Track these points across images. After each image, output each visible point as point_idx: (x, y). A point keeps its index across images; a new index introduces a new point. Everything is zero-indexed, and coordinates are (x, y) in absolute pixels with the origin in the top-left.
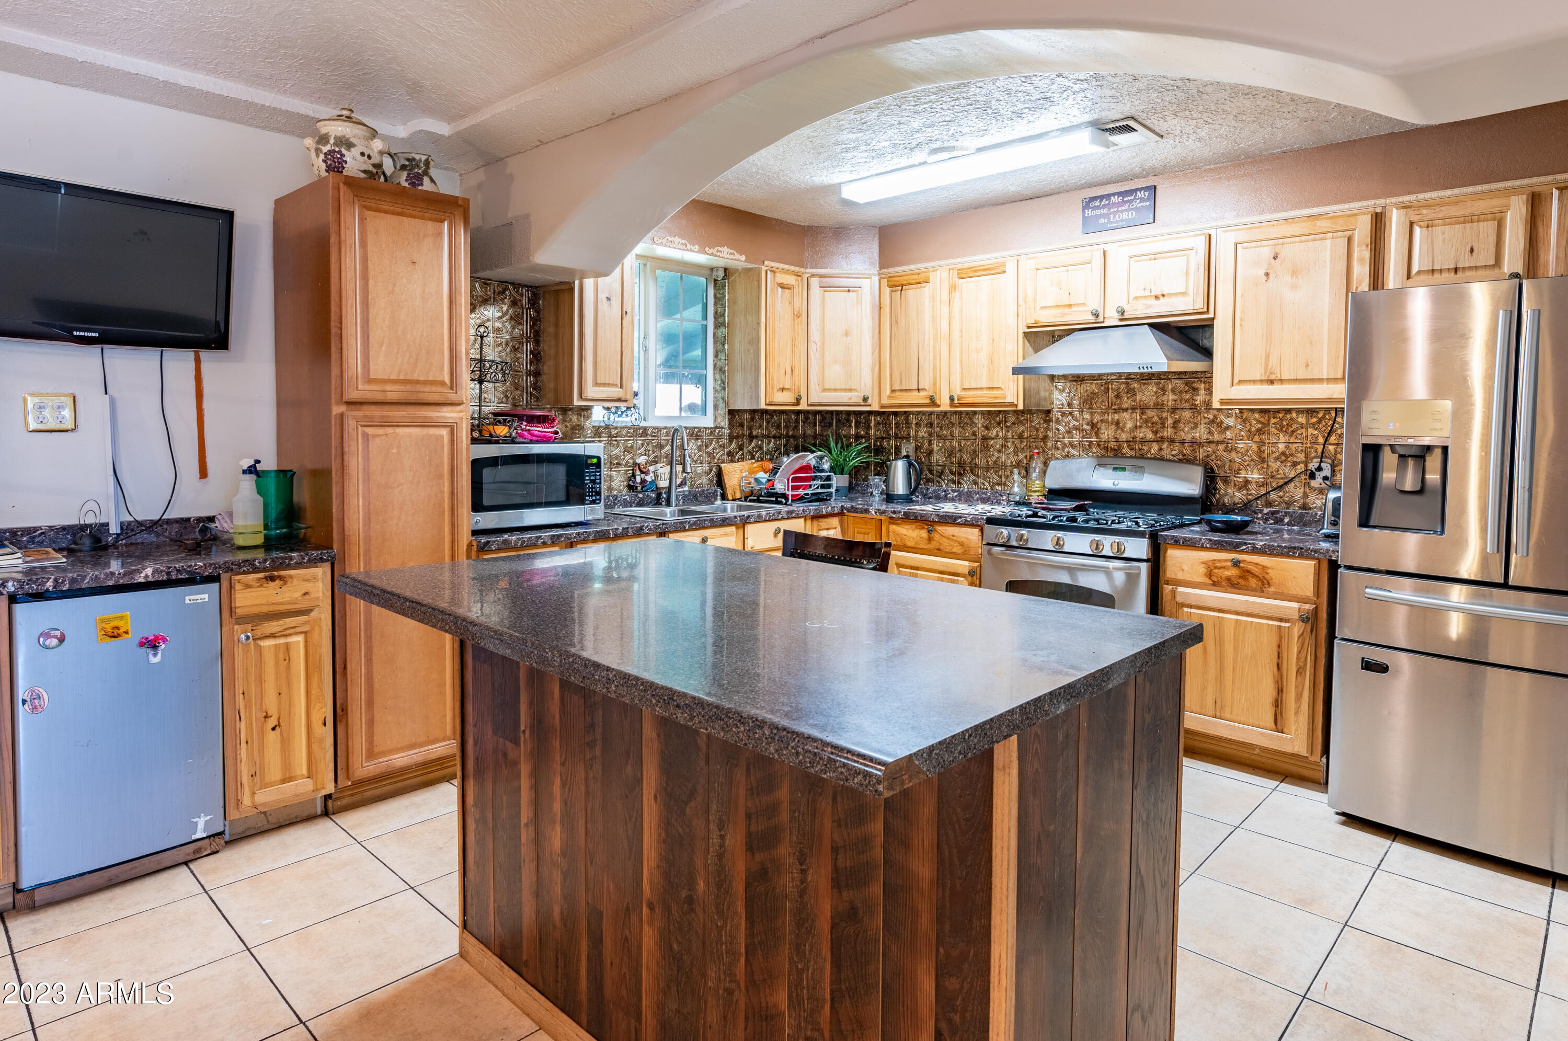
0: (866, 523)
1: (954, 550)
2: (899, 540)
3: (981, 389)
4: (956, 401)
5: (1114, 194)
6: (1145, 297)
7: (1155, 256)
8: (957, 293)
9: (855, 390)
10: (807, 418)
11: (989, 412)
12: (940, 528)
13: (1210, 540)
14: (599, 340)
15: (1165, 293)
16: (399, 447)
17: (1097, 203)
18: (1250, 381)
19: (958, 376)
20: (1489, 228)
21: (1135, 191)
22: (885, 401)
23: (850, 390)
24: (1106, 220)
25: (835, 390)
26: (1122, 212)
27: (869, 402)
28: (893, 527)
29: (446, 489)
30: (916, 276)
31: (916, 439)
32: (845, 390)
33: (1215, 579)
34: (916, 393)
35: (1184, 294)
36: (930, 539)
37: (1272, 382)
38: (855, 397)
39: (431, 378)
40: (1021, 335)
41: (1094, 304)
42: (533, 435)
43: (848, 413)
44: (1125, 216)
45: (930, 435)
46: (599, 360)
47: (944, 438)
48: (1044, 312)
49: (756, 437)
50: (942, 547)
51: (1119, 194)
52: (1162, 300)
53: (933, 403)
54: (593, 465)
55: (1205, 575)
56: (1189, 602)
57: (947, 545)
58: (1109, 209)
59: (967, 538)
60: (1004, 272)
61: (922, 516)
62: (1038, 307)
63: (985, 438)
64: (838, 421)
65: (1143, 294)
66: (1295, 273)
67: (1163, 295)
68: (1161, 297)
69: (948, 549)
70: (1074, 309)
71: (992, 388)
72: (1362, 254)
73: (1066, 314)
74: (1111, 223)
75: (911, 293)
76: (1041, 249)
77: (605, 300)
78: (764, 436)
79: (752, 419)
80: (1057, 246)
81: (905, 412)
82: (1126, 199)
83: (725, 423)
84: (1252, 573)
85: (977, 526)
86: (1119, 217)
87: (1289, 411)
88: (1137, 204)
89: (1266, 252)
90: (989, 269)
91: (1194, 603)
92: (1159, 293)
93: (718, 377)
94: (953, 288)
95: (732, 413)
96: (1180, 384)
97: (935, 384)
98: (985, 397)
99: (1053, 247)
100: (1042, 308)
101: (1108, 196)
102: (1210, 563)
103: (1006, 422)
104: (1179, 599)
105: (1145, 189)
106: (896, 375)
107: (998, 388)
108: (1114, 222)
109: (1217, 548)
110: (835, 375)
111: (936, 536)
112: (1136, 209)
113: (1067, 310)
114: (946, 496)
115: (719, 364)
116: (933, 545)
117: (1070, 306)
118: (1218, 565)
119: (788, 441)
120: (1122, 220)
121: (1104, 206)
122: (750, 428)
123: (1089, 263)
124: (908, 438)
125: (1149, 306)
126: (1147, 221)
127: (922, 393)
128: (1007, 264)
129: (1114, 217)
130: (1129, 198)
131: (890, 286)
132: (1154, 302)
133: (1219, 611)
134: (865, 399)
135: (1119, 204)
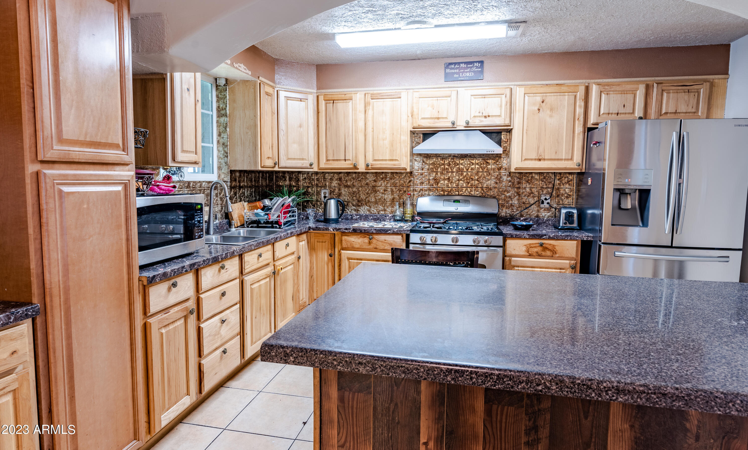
0: (323, 236)
1: (386, 248)
2: (349, 244)
3: (386, 160)
4: (370, 167)
5: (462, 63)
6: (480, 116)
7: (484, 96)
8: (371, 107)
9: (305, 159)
10: (263, 175)
11: (376, 173)
12: (376, 237)
13: (529, 235)
15: (490, 115)
17: (453, 66)
18: (530, 159)
19: (371, 153)
20: (630, 96)
21: (474, 62)
22: (324, 166)
23: (303, 159)
24: (458, 76)
25: (294, 159)
26: (466, 72)
27: (313, 166)
28: (344, 238)
30: (343, 96)
31: (330, 187)
32: (300, 159)
33: (530, 253)
34: (344, 162)
35: (499, 116)
36: (370, 243)
37: (540, 160)
38: (306, 164)
39: (110, 141)
40: (409, 132)
41: (452, 118)
42: (161, 189)
44: (468, 74)
45: (339, 185)
47: (349, 186)
48: (423, 121)
49: (242, 187)
50: (378, 247)
51: (465, 63)
52: (488, 118)
53: (355, 167)
54: (199, 210)
55: (526, 251)
56: (518, 264)
57: (381, 246)
58: (460, 70)
59: (394, 241)
60: (400, 98)
62: (420, 118)
63: (374, 187)
64: (277, 177)
65: (478, 115)
66: (551, 110)
67: (489, 116)
68: (487, 117)
69: (382, 247)
70: (440, 120)
71: (392, 160)
72: (580, 104)
73: (437, 122)
74: (461, 77)
75: (340, 105)
76: (422, 87)
77: (186, 90)
78: (245, 186)
79: (240, 176)
80: (431, 87)
82: (468, 66)
83: (228, 179)
84: (548, 249)
85: (400, 234)
86: (465, 75)
87: (531, 173)
88: (474, 69)
89: (539, 99)
90: (391, 95)
91: (520, 265)
92: (487, 115)
93: (221, 149)
94: (366, 105)
95: (232, 172)
97: (356, 157)
98: (389, 164)
99: (428, 87)
100: (422, 118)
101: (459, 63)
102: (528, 245)
103: (386, 178)
104: (513, 263)
105: (479, 62)
106: (330, 151)
107: (396, 160)
108: (462, 77)
109: (532, 238)
110: (294, 150)
111: (374, 241)
112: (474, 72)
113: (436, 120)
114: (352, 218)
115: (222, 141)
116: (371, 247)
117: (438, 118)
118: (532, 246)
119: (255, 189)
120: (467, 77)
121: (457, 68)
122: (239, 182)
123: (449, 97)
124: (325, 187)
125: (481, 121)
126: (480, 78)
127: (347, 162)
128: (402, 93)
129: (462, 75)
130: (470, 66)
131: (325, 100)
132: (483, 119)
133: (532, 267)
134: (311, 165)
135: (465, 68)
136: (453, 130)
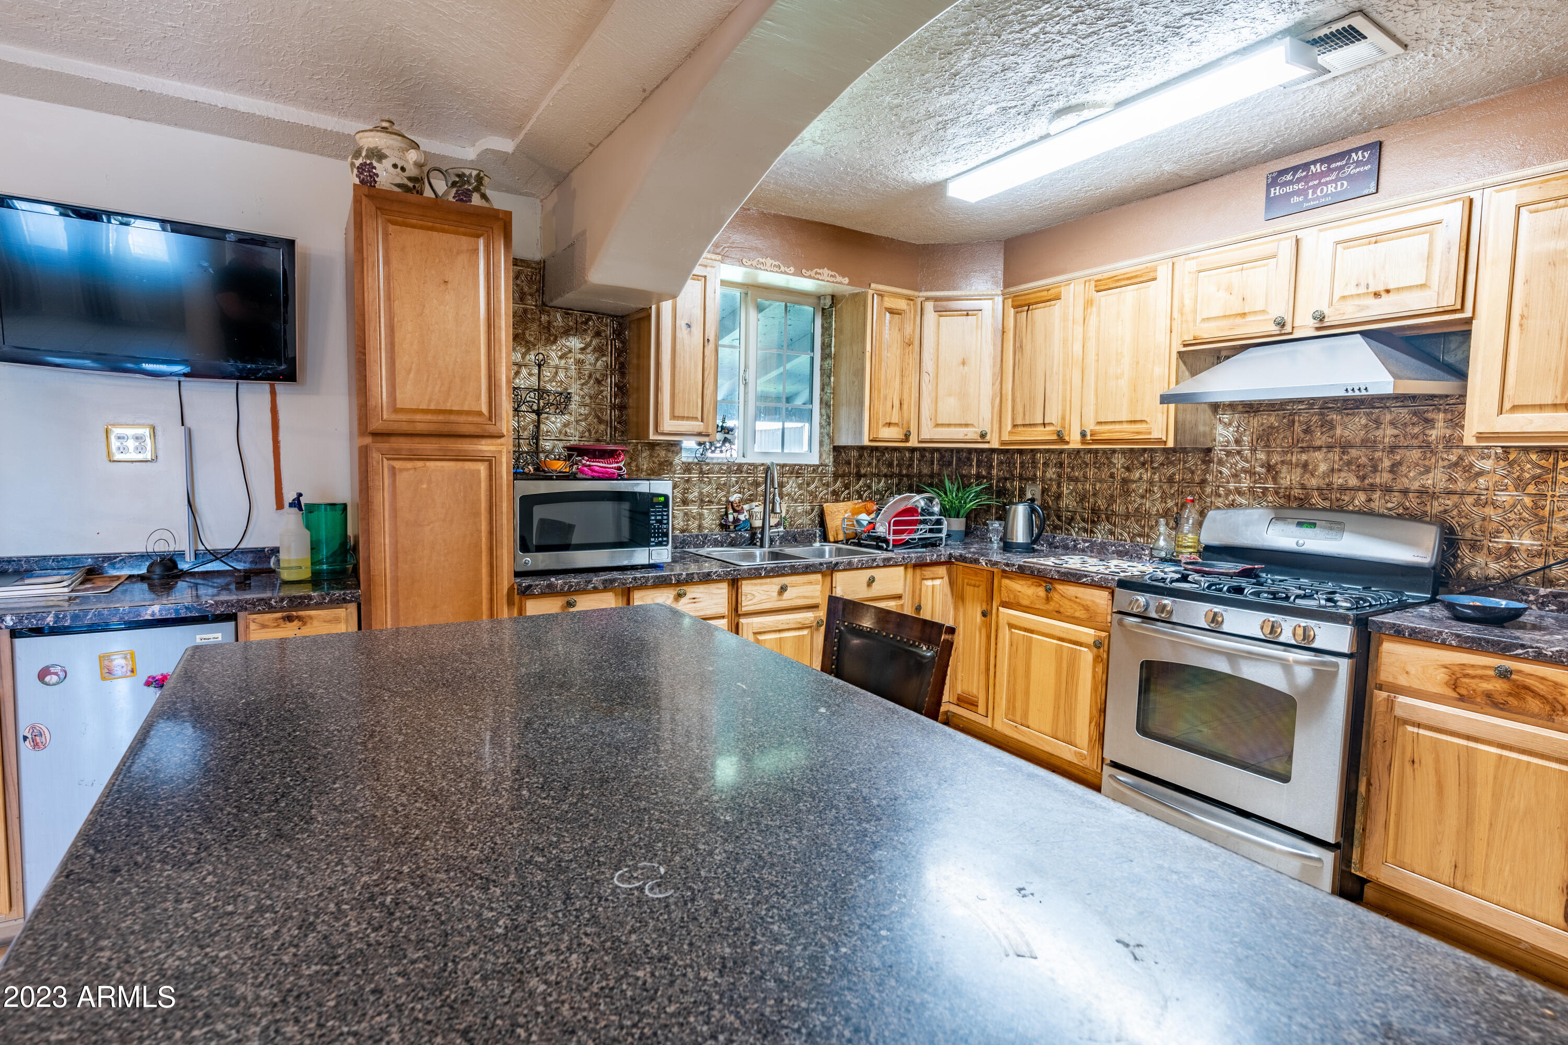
0: (976, 574)
1: (1077, 614)
2: (1012, 596)
3: (1121, 422)
4: (1089, 438)
5: (1314, 162)
6: (1359, 295)
7: (1376, 238)
8: (1094, 309)
9: (972, 425)
10: (923, 456)
11: (1132, 450)
12: (1060, 587)
13: (1458, 636)
14: (677, 370)
15: (1390, 287)
16: (429, 482)
17: (1289, 177)
18: (1530, 406)
19: (1092, 407)
21: (1349, 152)
22: (1006, 437)
23: (967, 425)
24: (1301, 199)
25: (949, 425)
26: (1326, 184)
27: (988, 438)
28: (1006, 582)
29: (484, 527)
30: (1045, 293)
31: (1043, 481)
32: (960, 425)
33: (1463, 691)
34: (1041, 428)
35: (1422, 286)
36: (1048, 599)
38: (971, 433)
39: (466, 408)
40: (1174, 356)
41: (1280, 309)
42: (593, 471)
43: (970, 451)
44: (1331, 188)
45: (1059, 476)
46: (677, 391)
47: (1076, 480)
48: (1206, 325)
49: (865, 475)
50: (1062, 610)
51: (1322, 161)
52: (1385, 298)
53: (1061, 439)
54: (659, 503)
55: (1447, 684)
56: (1416, 718)
57: (1067, 607)
58: (1307, 183)
59: (1093, 602)
60: (1154, 279)
61: (1039, 571)
62: (1199, 319)
63: (1125, 481)
64: (959, 459)
65: (1353, 291)
67: (1388, 291)
68: (1384, 294)
69: (1069, 612)
70: (1250, 318)
71: (1135, 422)
73: (1238, 326)
74: (1309, 201)
75: (1039, 313)
76: (1205, 245)
77: (684, 327)
78: (873, 475)
79: (861, 456)
80: (1228, 240)
81: (1032, 450)
82: (1333, 166)
83: (829, 460)
84: (1533, 691)
85: (1107, 588)
86: (1322, 191)
88: (1352, 170)
90: (1136, 277)
91: (1425, 722)
92: (1381, 288)
93: (824, 411)
94: (1089, 303)
95: (837, 450)
96: (1404, 414)
97: (1063, 418)
98: (1126, 431)
99: (1223, 241)
100: (1204, 320)
101: (1306, 166)
102: (1457, 668)
103: (1152, 462)
104: (1398, 712)
105: (1364, 148)
106: (1020, 409)
107: (1142, 421)
108: (1314, 200)
109: (1470, 648)
110: (949, 409)
111: (1056, 596)
112: (1350, 178)
113: (1239, 321)
114: (1075, 546)
115: (825, 397)
116: (1052, 606)
117: (1243, 315)
118: (1470, 672)
119: (900, 480)
120: (1327, 195)
121: (1299, 180)
122: (858, 466)
123: (1274, 256)
124: (1033, 479)
125: (1362, 308)
126: (1366, 192)
127: (1048, 428)
128: (1159, 268)
129: (1314, 193)
130: (1339, 164)
131: (1014, 307)
132: (1372, 301)
133: (1468, 738)
134: (983, 435)
135: (1323, 174)
136: (1281, 337)
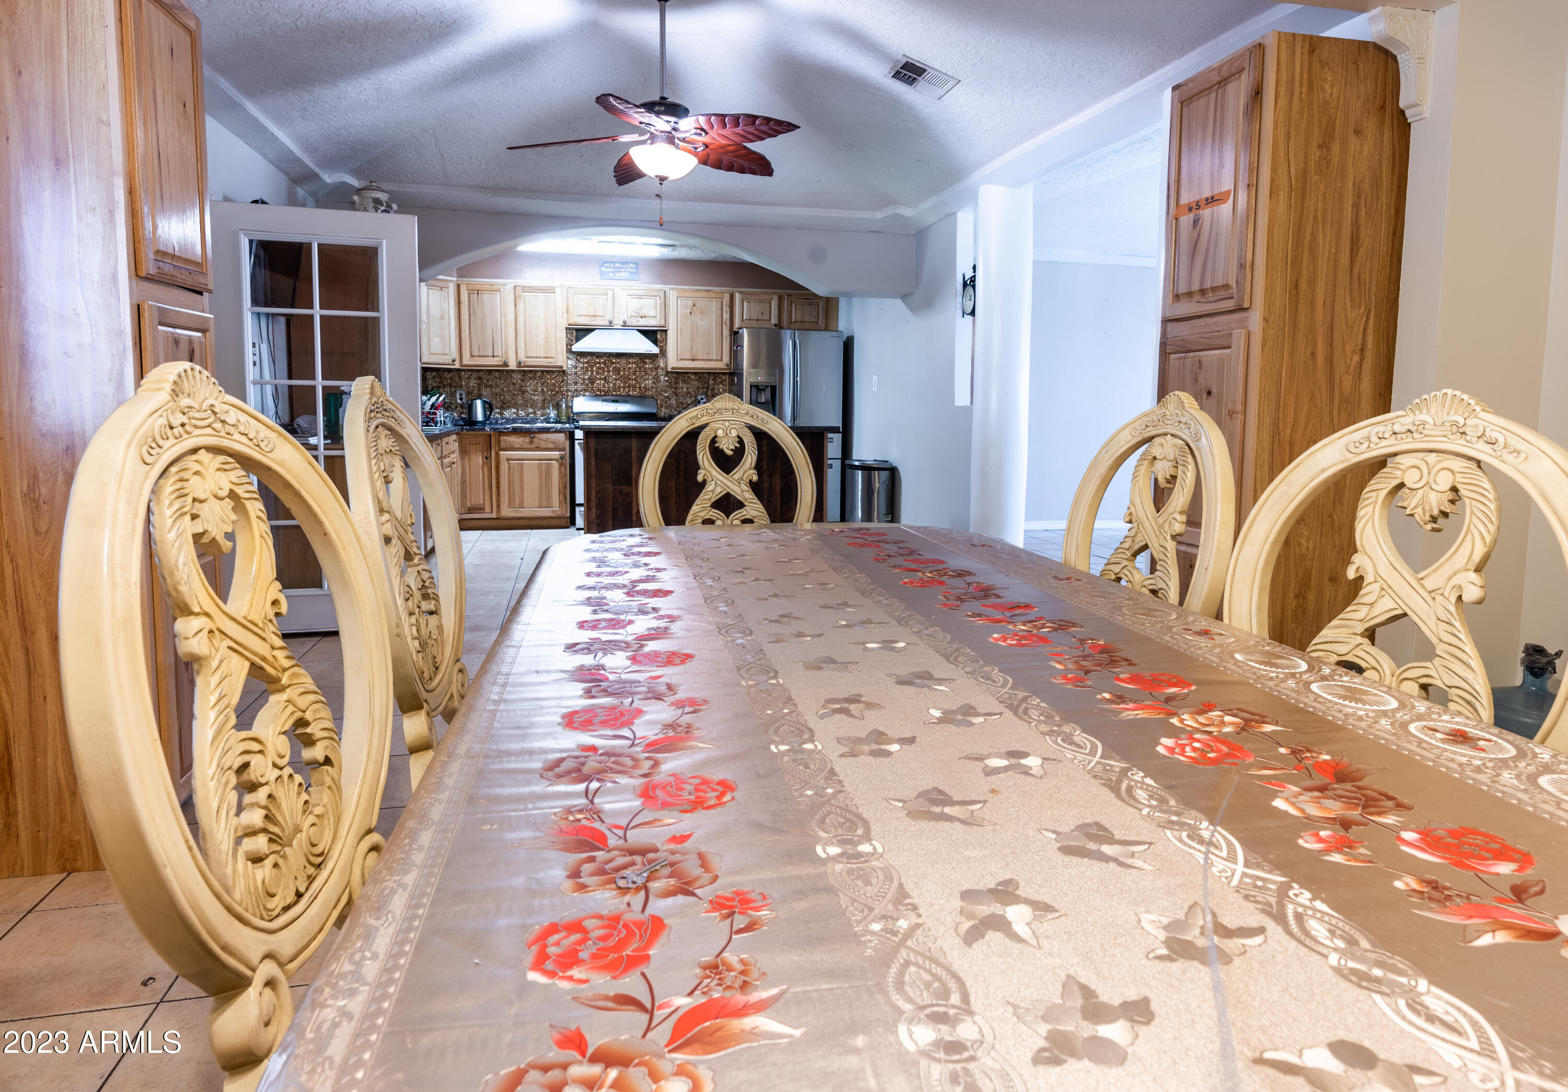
1: (548, 446)
2: (506, 445)
3: (539, 357)
4: (522, 364)
5: (616, 262)
6: (636, 315)
7: (640, 297)
8: (522, 300)
9: (450, 356)
12: (538, 435)
15: (646, 315)
17: (607, 264)
18: (685, 359)
19: (523, 349)
20: (767, 305)
21: (628, 262)
22: (466, 362)
23: (445, 354)
24: (612, 274)
25: (436, 354)
26: (621, 271)
27: (456, 362)
28: (502, 438)
30: (490, 286)
32: (442, 354)
34: (492, 359)
35: (655, 316)
36: (531, 442)
37: (693, 360)
38: (448, 359)
40: (565, 329)
41: (609, 316)
44: (623, 274)
48: (580, 318)
50: (540, 446)
51: (619, 262)
52: (644, 318)
53: (506, 364)
57: (543, 445)
58: (614, 269)
59: (557, 439)
60: (554, 292)
62: (576, 314)
63: (521, 386)
65: (634, 314)
66: (702, 313)
69: (545, 446)
70: (597, 317)
71: (547, 357)
72: (726, 309)
73: (592, 319)
75: (485, 297)
80: (585, 283)
85: (564, 432)
86: (620, 274)
87: (687, 373)
88: (629, 270)
89: (690, 303)
90: (544, 289)
92: (643, 315)
94: (516, 298)
97: (506, 353)
98: (543, 362)
100: (578, 315)
101: (613, 262)
103: (536, 377)
105: (633, 263)
106: (475, 346)
107: (550, 357)
108: (617, 276)
110: (436, 344)
111: (536, 440)
112: (629, 272)
113: (591, 317)
116: (532, 446)
117: (593, 315)
120: (622, 276)
121: (611, 267)
123: (605, 294)
124: (461, 386)
125: (639, 321)
126: (634, 278)
127: (495, 358)
128: (556, 288)
129: (617, 274)
130: (624, 265)
131: (467, 290)
132: (640, 318)
134: (454, 361)
135: (620, 268)
136: (610, 326)
